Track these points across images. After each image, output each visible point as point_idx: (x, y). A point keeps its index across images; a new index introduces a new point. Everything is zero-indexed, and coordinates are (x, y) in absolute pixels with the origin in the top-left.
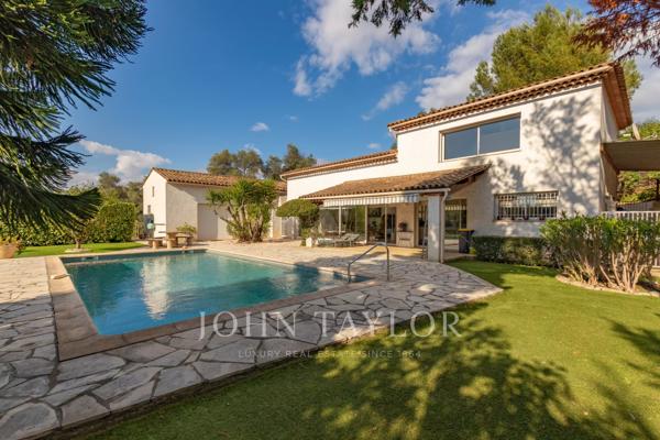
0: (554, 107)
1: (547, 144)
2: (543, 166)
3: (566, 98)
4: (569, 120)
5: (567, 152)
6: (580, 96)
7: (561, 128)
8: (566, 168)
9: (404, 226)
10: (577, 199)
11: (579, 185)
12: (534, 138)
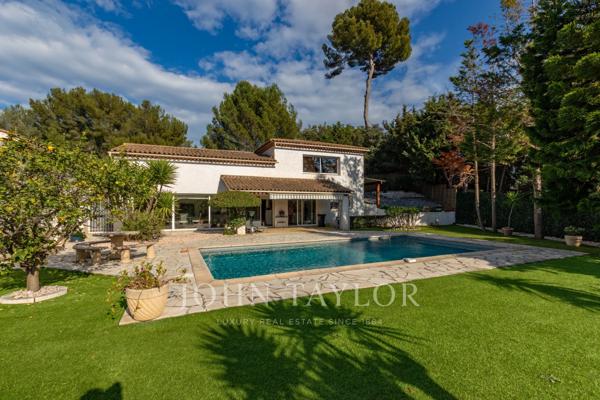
0: (351, 159)
1: (348, 175)
3: (354, 156)
4: (355, 167)
5: (355, 180)
6: (359, 158)
7: (353, 169)
8: (354, 187)
9: (282, 213)
10: (358, 200)
11: (358, 194)
12: (345, 171)
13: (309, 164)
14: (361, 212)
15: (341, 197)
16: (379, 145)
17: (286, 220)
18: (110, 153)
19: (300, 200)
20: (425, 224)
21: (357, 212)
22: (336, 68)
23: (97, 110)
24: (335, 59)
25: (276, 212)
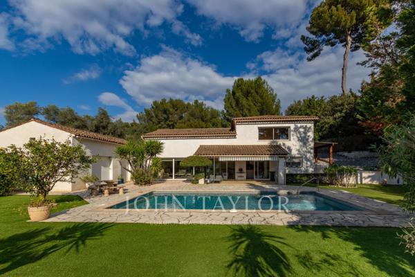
0: (301, 127)
1: (299, 140)
2: (298, 148)
3: (304, 125)
4: (305, 133)
5: (305, 144)
6: (309, 125)
7: (303, 135)
8: (305, 149)
9: (241, 170)
10: (307, 160)
11: (308, 155)
12: (295, 137)
13: (265, 134)
14: (311, 170)
15: (276, 159)
16: (344, 111)
17: (244, 175)
18: (142, 137)
19: (256, 162)
20: (375, 183)
21: (307, 170)
22: (316, 51)
23: (171, 110)
24: (313, 45)
25: (237, 170)
